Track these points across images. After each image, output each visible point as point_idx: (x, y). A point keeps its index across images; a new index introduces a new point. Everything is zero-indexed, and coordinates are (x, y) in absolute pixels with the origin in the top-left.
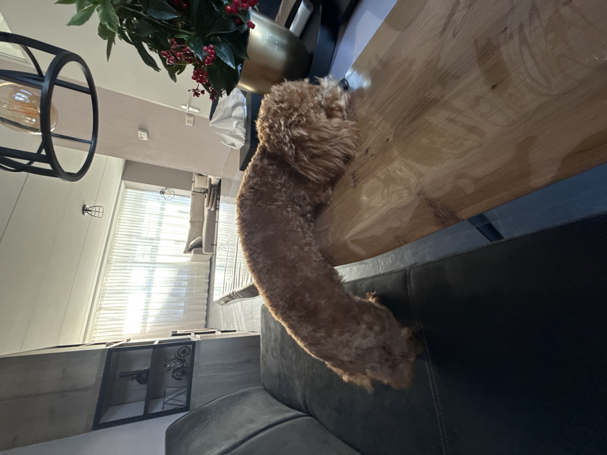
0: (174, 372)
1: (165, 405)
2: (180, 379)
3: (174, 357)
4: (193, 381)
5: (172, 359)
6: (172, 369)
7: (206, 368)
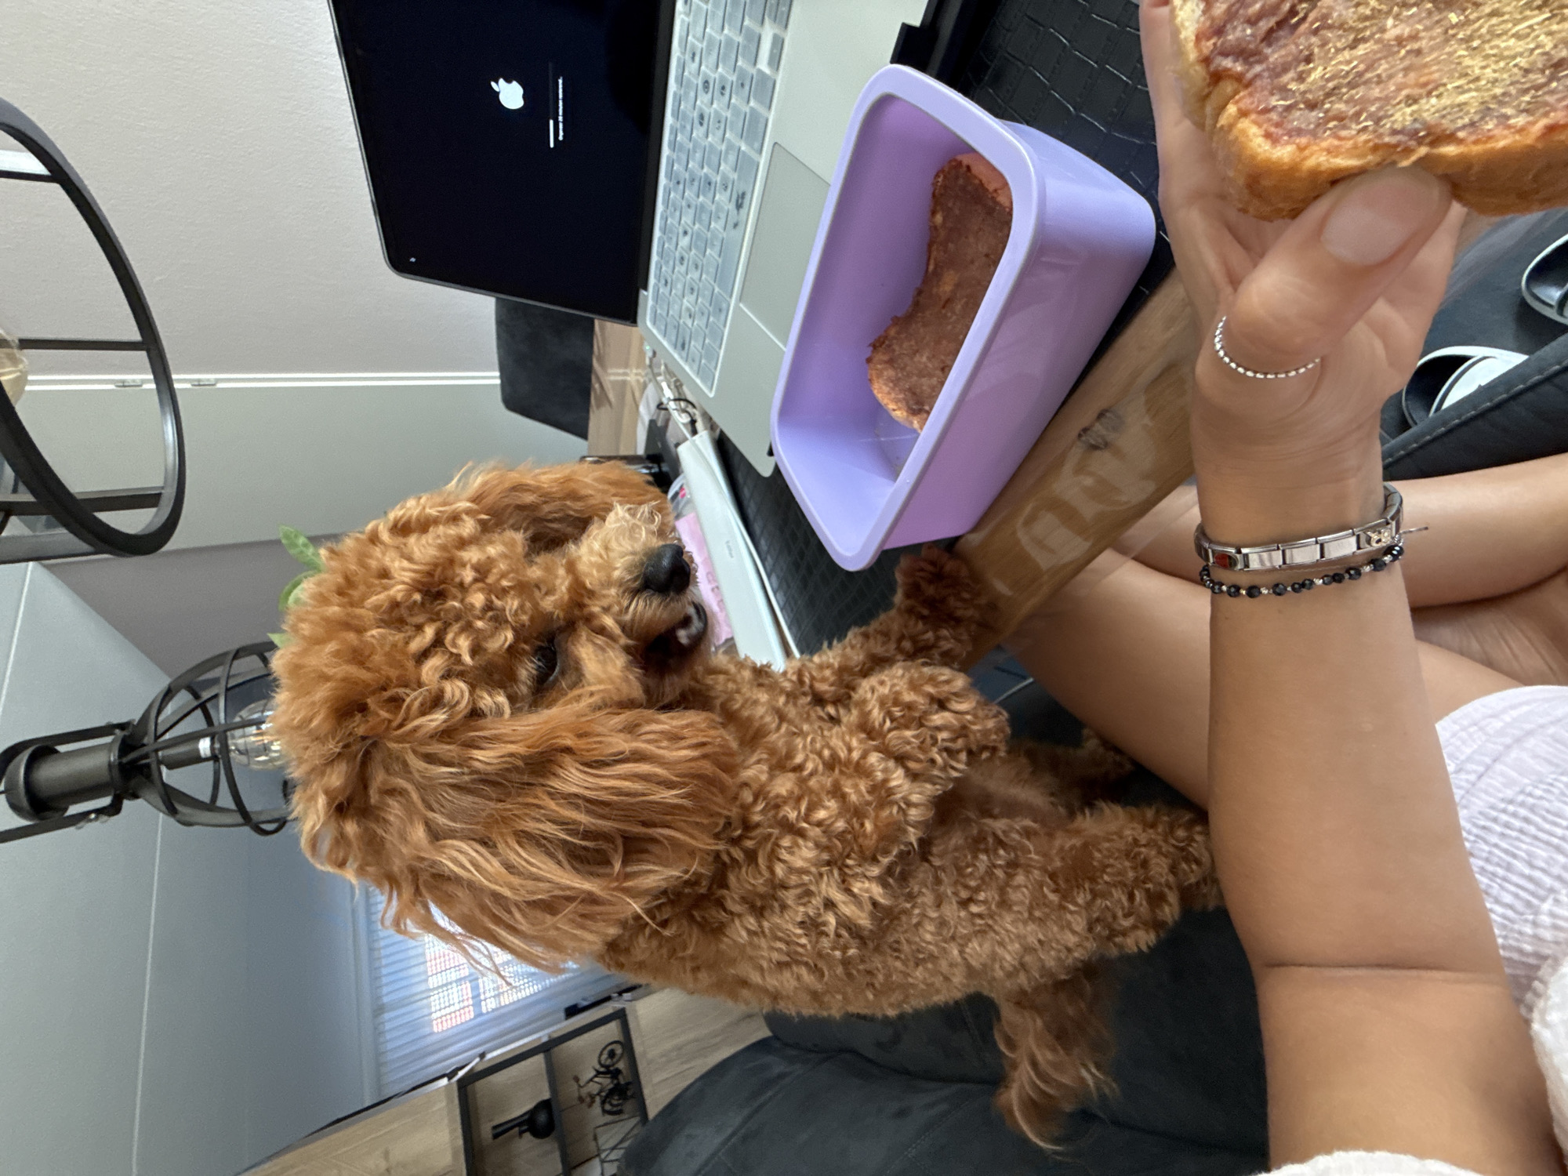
0: (603, 1103)
1: (605, 1165)
2: (619, 1112)
3: (593, 1073)
4: (646, 1097)
5: (591, 1080)
6: (598, 1100)
7: (664, 1059)
